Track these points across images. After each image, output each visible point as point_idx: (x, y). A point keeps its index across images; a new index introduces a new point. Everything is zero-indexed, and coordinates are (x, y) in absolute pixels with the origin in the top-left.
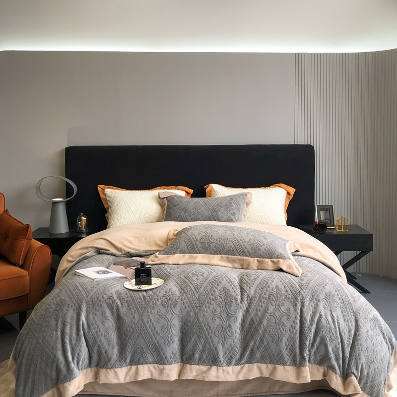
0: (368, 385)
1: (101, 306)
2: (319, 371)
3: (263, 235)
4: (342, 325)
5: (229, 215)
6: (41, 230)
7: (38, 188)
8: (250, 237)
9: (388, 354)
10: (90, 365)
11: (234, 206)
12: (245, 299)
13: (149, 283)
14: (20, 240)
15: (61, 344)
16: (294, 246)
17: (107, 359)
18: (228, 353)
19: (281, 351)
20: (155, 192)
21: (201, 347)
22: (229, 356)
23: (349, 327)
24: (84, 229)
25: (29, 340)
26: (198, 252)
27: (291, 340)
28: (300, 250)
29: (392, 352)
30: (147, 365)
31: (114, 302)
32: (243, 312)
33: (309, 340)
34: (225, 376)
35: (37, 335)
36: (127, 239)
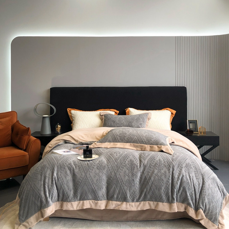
0: (209, 214)
1: (65, 168)
2: (182, 206)
3: (154, 133)
4: (195, 181)
5: (138, 125)
6: (36, 132)
7: (35, 110)
8: (146, 134)
9: (221, 198)
10: (58, 200)
11: (141, 119)
12: (142, 166)
13: (91, 157)
14: (24, 136)
15: (43, 188)
16: (172, 140)
18: (132, 195)
19: (161, 195)
20: (98, 112)
21: (117, 191)
22: (133, 197)
23: (199, 182)
24: (59, 131)
25: (27, 186)
26: (118, 142)
27: (167, 188)
28: (175, 142)
29: (224, 197)
30: (88, 201)
31: (71, 166)
32: (141, 173)
33: (176, 189)
34: (130, 208)
35: (31, 183)
36: (81, 135)
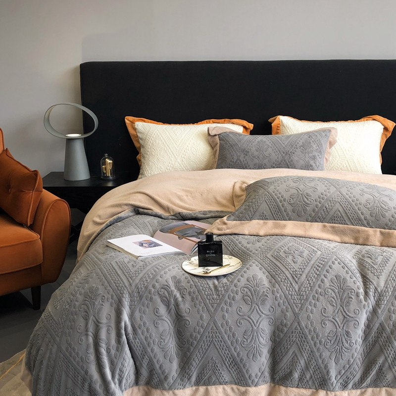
1: (151, 299)
5: (307, 159)
6: (52, 175)
7: (47, 120)
8: (367, 196)
12: (371, 293)
13: (219, 263)
14: (27, 191)
15: (94, 355)
17: (162, 377)
18: (343, 372)
20: (203, 127)
21: (302, 362)
22: (344, 377)
24: (109, 174)
25: (47, 345)
26: (287, 218)
30: (221, 386)
31: (170, 293)
32: (368, 313)
35: (58, 339)
36: (176, 193)
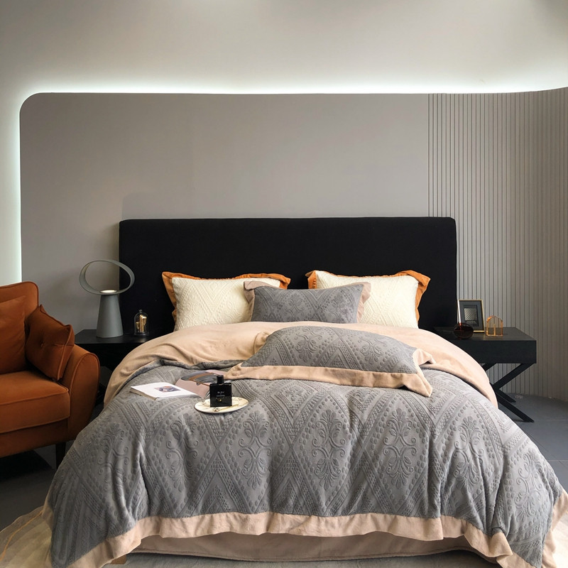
0: (520, 543)
1: (165, 433)
2: (454, 524)
3: (382, 341)
4: (486, 462)
5: (338, 313)
6: (85, 333)
7: (83, 276)
8: (364, 343)
9: (549, 503)
10: (149, 513)
11: (346, 300)
12: (356, 426)
13: (229, 404)
15: (111, 484)
16: (425, 355)
17: (172, 505)
18: (332, 498)
19: (403, 497)
20: (239, 282)
21: (296, 489)
22: (334, 503)
23: (495, 465)
24: (142, 330)
25: (70, 478)
26: (294, 363)
27: (417, 481)
28: (433, 361)
29: (555, 500)
30: (225, 514)
31: (182, 428)
32: (353, 444)
33: (441, 482)
34: (329, 530)
35: (80, 472)
36: (200, 345)
